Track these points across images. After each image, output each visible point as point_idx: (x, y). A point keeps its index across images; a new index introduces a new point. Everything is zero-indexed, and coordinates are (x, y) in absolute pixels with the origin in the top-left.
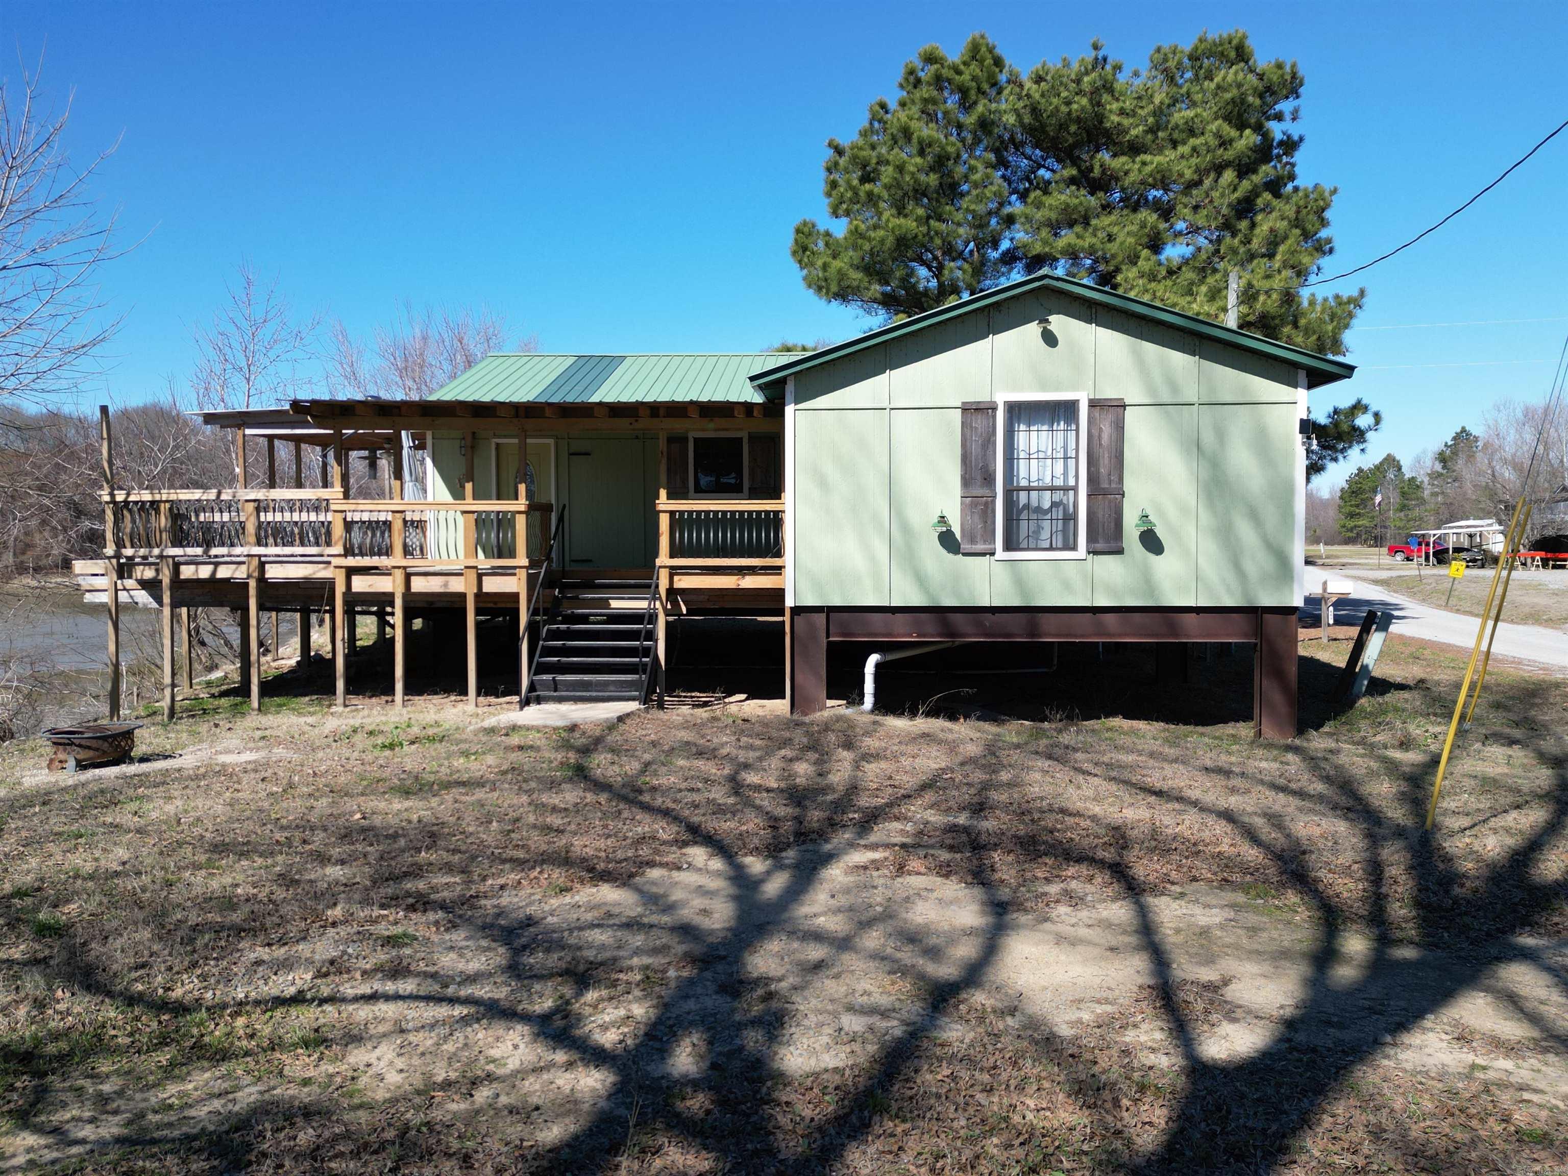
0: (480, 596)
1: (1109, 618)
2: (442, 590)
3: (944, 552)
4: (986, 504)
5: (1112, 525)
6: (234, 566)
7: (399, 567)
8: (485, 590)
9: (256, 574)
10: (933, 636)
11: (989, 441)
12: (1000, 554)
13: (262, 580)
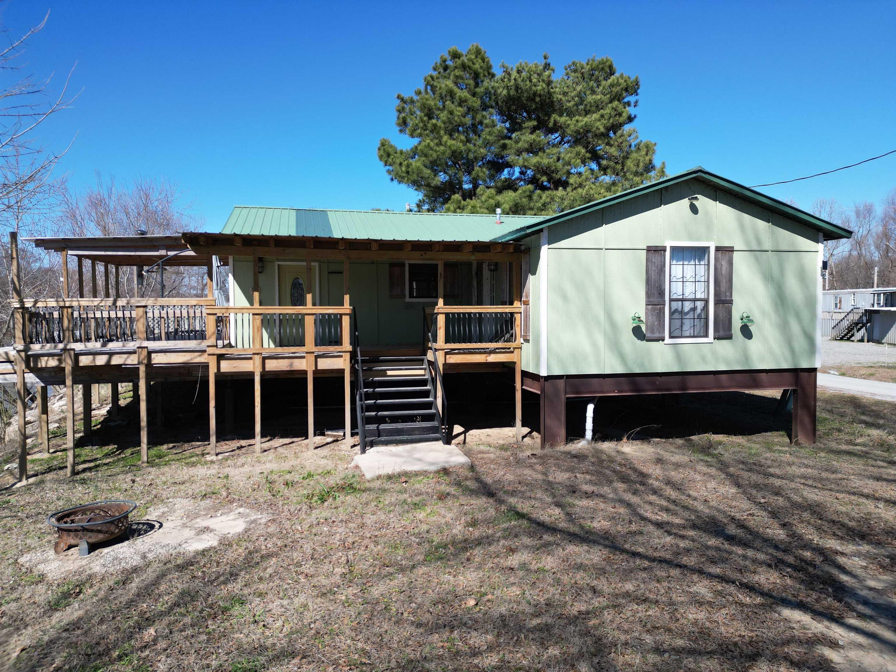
0: (316, 372)
1: (723, 377)
2: (288, 369)
3: (636, 339)
4: (660, 309)
5: (727, 322)
6: (125, 356)
7: (258, 354)
8: (319, 368)
9: (145, 361)
10: (626, 392)
11: (662, 270)
12: (667, 340)
13: (149, 365)
